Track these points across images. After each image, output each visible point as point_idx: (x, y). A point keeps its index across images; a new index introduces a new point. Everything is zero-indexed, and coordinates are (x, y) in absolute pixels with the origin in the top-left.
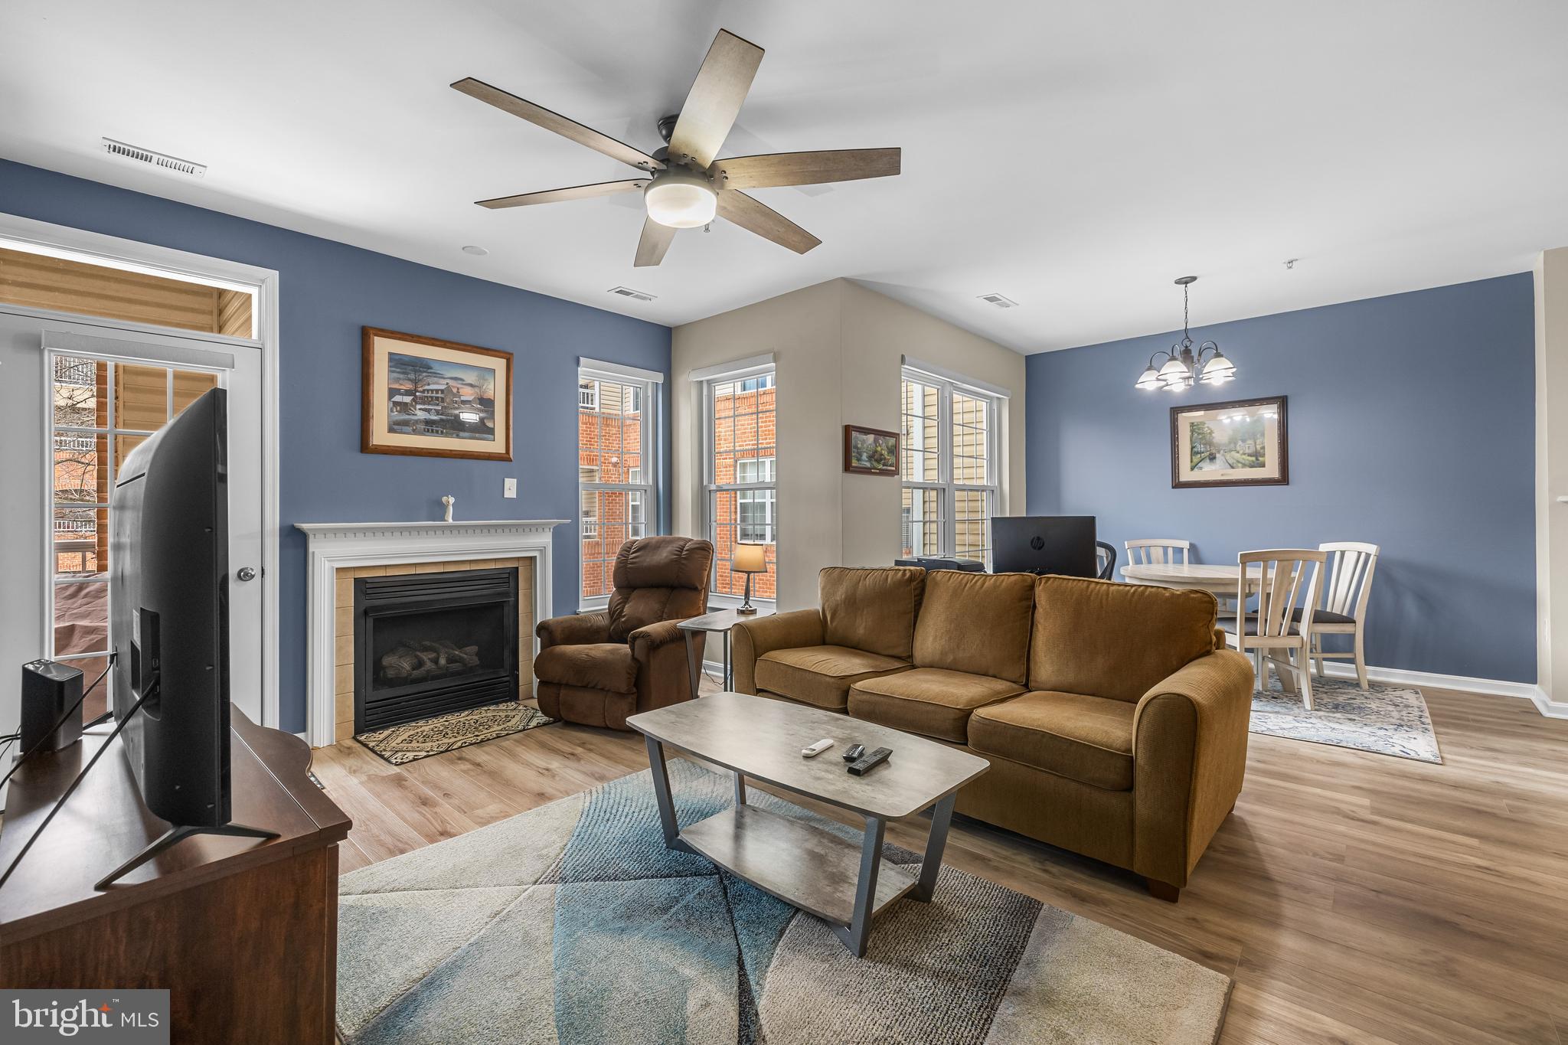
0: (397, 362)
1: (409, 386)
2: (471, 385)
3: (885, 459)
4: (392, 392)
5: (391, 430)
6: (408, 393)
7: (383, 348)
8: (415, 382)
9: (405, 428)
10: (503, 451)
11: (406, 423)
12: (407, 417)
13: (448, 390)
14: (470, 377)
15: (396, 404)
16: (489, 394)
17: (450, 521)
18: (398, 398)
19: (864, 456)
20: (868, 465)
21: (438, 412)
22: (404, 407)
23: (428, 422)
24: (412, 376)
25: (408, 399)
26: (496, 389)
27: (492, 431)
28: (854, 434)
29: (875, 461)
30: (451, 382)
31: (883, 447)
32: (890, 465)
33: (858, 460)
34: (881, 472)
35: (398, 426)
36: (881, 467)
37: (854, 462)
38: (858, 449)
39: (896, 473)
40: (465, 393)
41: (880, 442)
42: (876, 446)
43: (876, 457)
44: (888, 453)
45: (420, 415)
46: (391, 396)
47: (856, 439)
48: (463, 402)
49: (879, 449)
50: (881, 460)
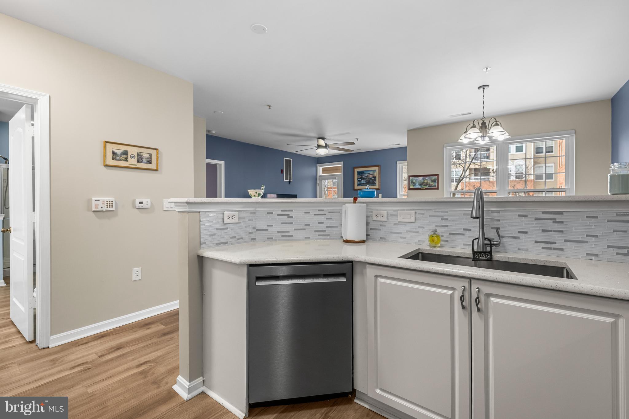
0: (359, 173)
1: (360, 177)
2: (372, 174)
3: (430, 184)
4: (358, 178)
5: (358, 186)
6: (361, 178)
7: (356, 170)
8: (362, 176)
9: (360, 185)
10: (378, 188)
11: (360, 184)
12: (360, 183)
13: (367, 176)
14: (371, 173)
15: (359, 181)
16: (375, 175)
18: (359, 180)
19: (417, 184)
20: (420, 187)
21: (365, 181)
22: (360, 181)
23: (363, 183)
24: (360, 175)
25: (360, 179)
26: (377, 174)
27: (376, 184)
28: (411, 178)
29: (423, 185)
30: (368, 175)
31: (428, 180)
32: (433, 186)
33: (414, 186)
34: (426, 189)
35: (358, 185)
36: (427, 187)
37: (411, 187)
38: (413, 182)
39: (438, 188)
40: (371, 176)
41: (427, 179)
42: (424, 180)
43: (424, 184)
44: (432, 182)
45: (362, 182)
46: (358, 179)
47: (412, 180)
48: (370, 178)
49: (426, 181)
50: (427, 185)
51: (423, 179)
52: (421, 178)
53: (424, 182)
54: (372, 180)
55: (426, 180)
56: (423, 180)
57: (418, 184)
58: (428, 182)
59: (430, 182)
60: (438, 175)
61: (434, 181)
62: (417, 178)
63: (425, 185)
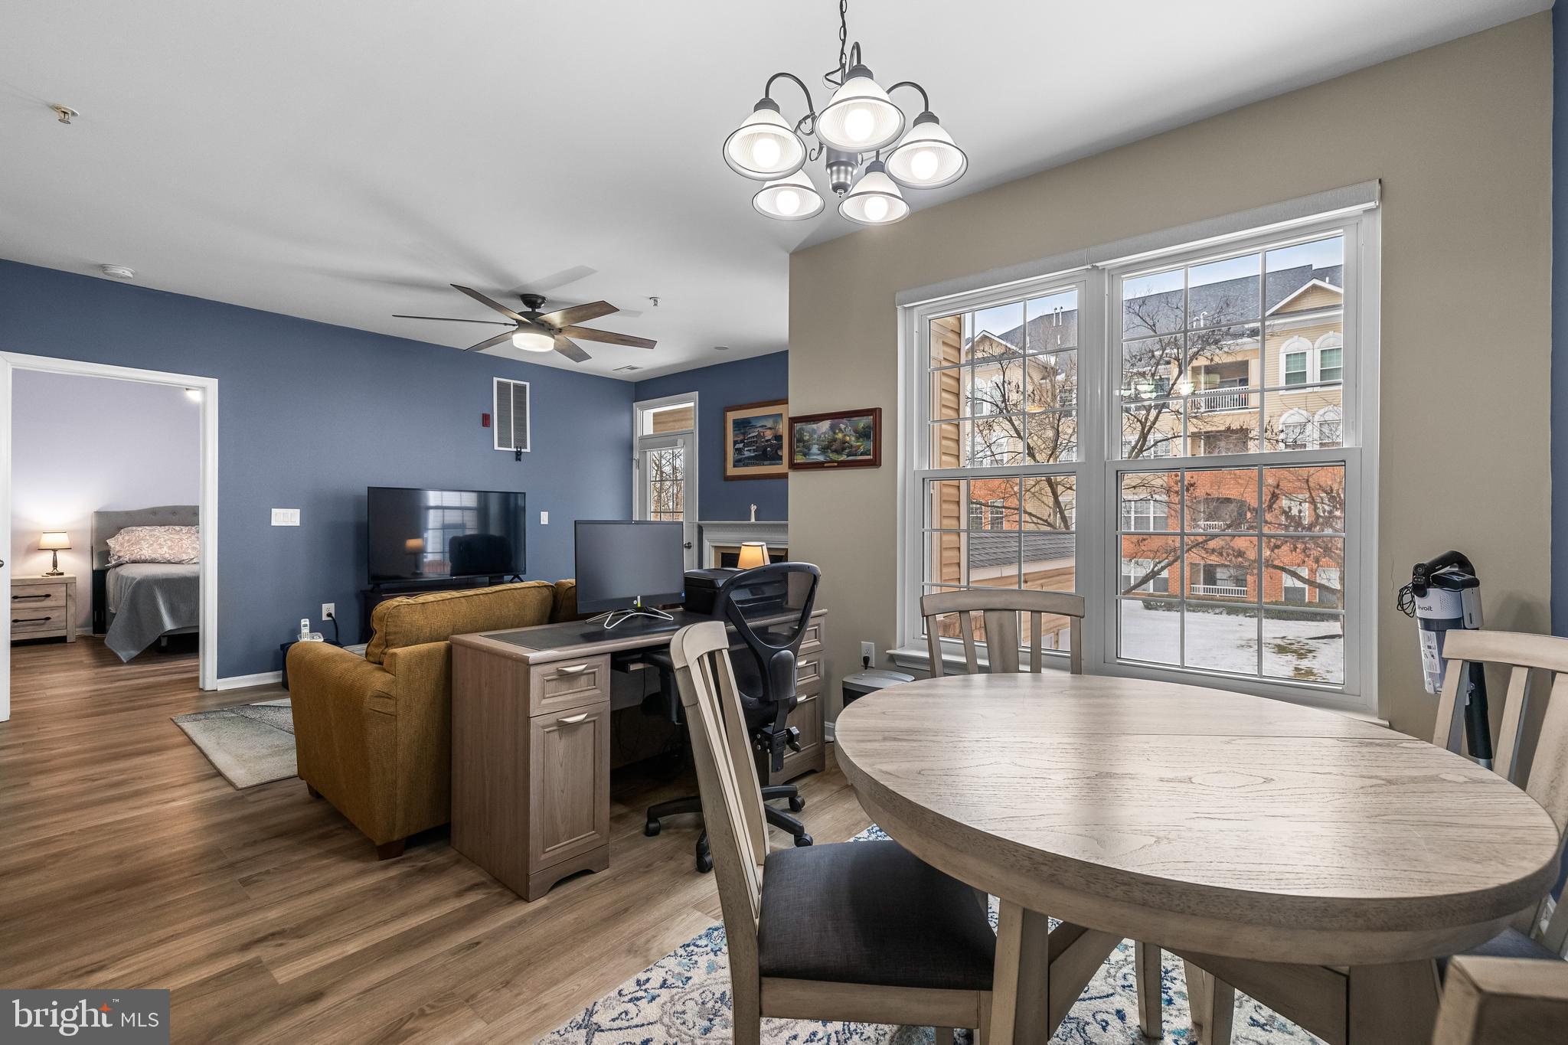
0: (742, 425)
1: (741, 437)
2: (770, 428)
3: (851, 447)
4: (735, 443)
5: (734, 466)
6: (742, 441)
7: (731, 417)
8: (744, 434)
9: (741, 464)
11: (740, 460)
12: (741, 457)
13: (759, 435)
14: (769, 423)
15: (736, 449)
16: (781, 432)
17: (753, 520)
18: (737, 446)
19: (815, 449)
20: (821, 458)
21: (754, 451)
22: (739, 451)
23: (749, 458)
24: (742, 431)
25: (741, 445)
26: (784, 427)
27: (780, 458)
28: (798, 426)
29: (832, 452)
30: (760, 429)
31: (847, 432)
32: (862, 454)
33: (805, 455)
34: (843, 465)
35: (737, 463)
36: (844, 458)
37: (799, 459)
38: (804, 441)
39: (875, 462)
40: (769, 435)
41: (842, 426)
42: (835, 433)
43: (834, 447)
44: (857, 439)
45: (747, 454)
46: (734, 445)
47: (802, 430)
48: (767, 441)
49: (840, 436)
50: (844, 449)
51: (833, 428)
52: (825, 425)
53: (835, 440)
54: (771, 446)
55: (840, 430)
56: (831, 433)
57: (816, 446)
58: (848, 438)
59: (853, 439)
60: (876, 413)
61: (863, 435)
62: (815, 426)
63: (836, 451)
